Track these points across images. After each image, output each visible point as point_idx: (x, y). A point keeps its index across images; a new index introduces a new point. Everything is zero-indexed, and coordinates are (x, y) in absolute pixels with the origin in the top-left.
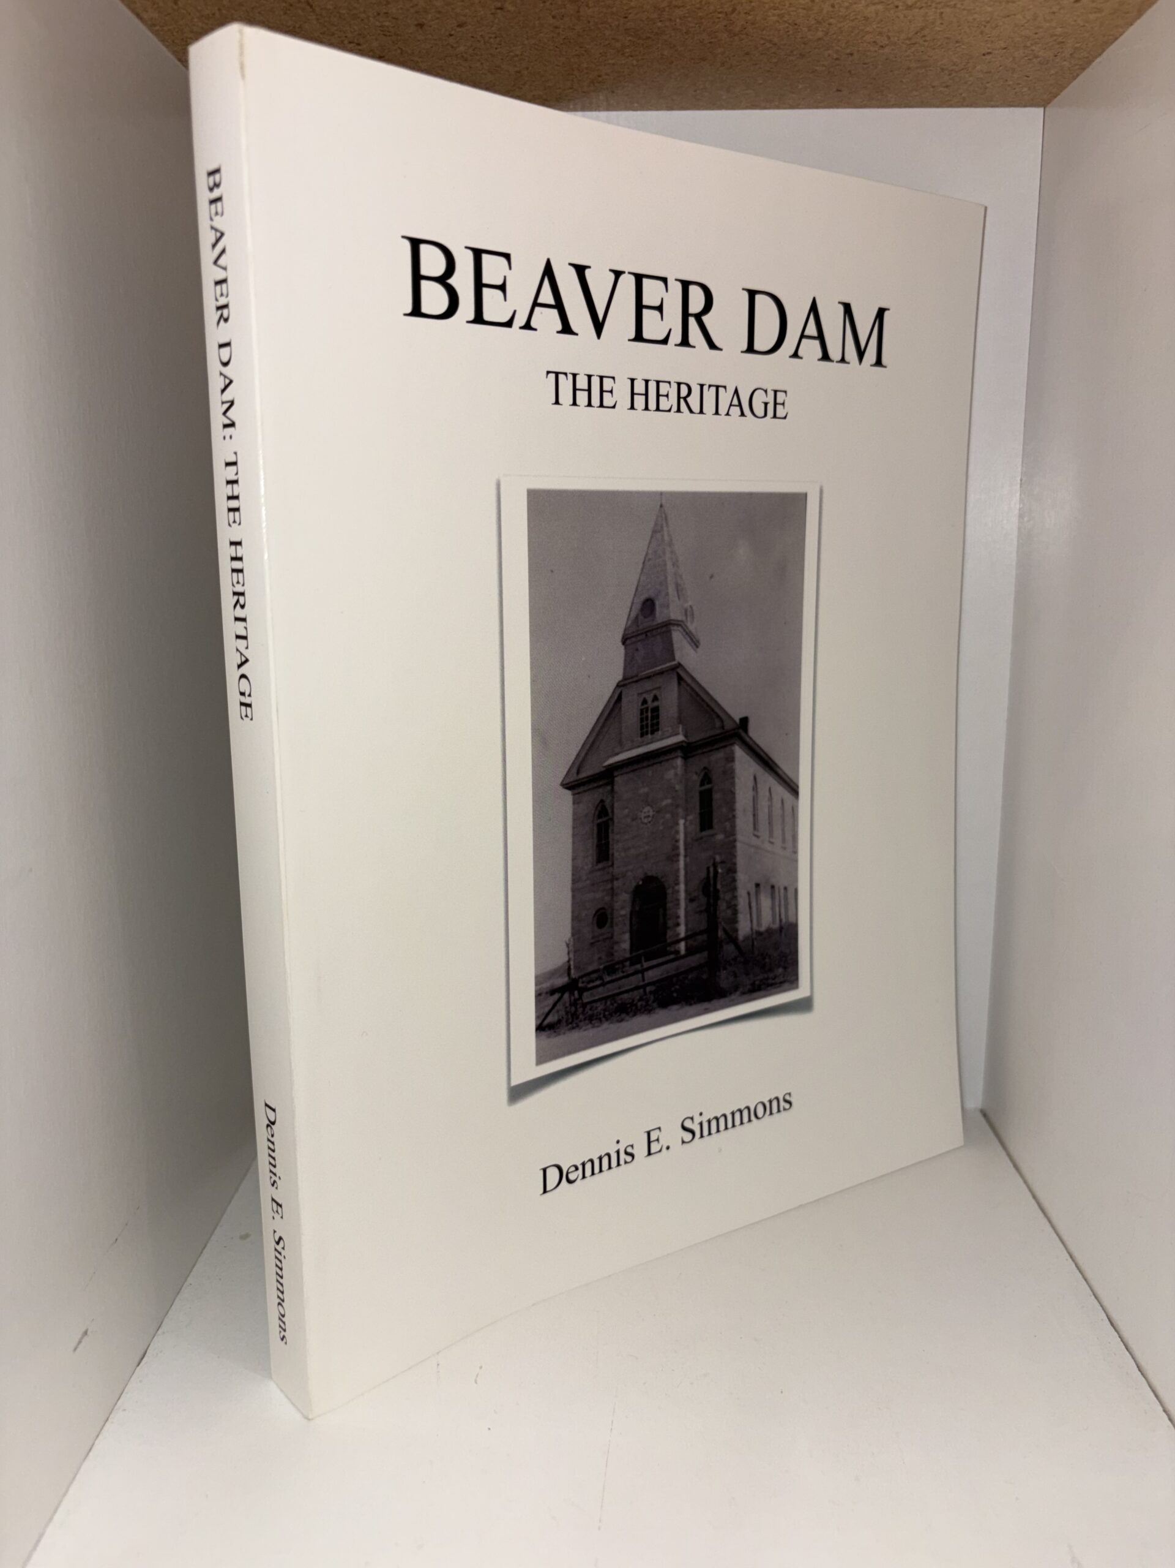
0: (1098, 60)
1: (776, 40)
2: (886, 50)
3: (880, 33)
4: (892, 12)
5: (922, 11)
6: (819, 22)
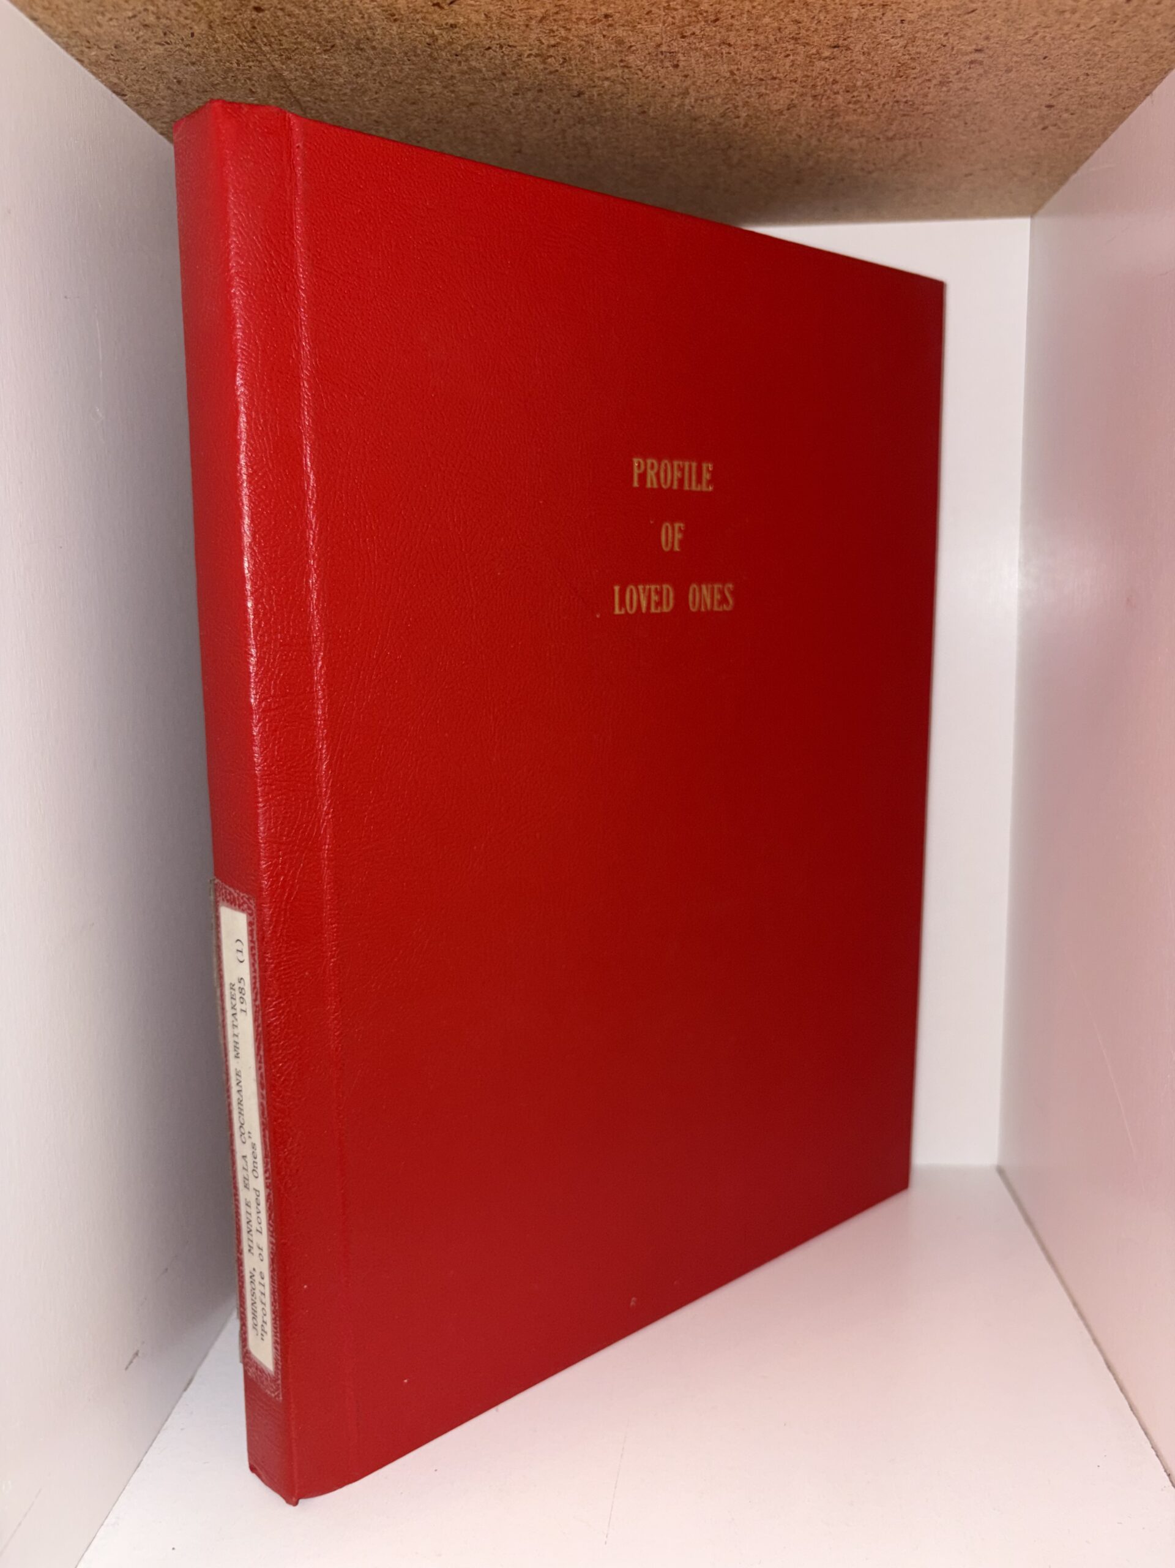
0: (1074, 177)
1: (771, 170)
2: (875, 175)
3: (867, 162)
4: (874, 143)
5: (902, 141)
6: (808, 154)
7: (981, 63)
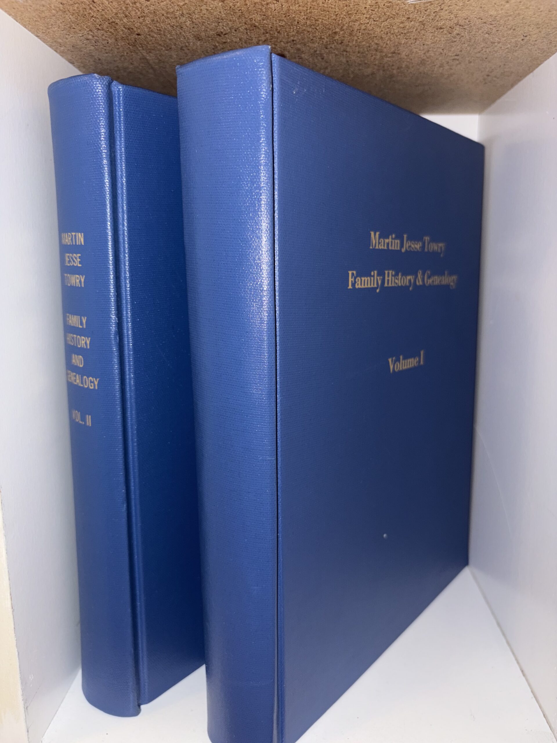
7: (458, 60)
